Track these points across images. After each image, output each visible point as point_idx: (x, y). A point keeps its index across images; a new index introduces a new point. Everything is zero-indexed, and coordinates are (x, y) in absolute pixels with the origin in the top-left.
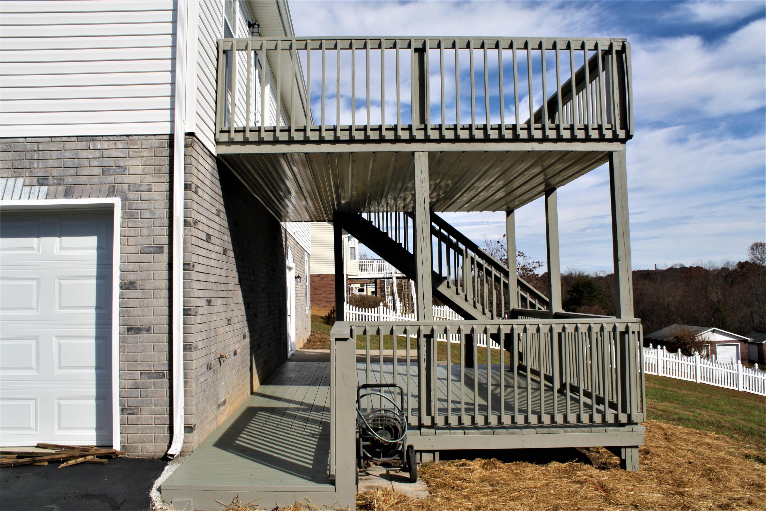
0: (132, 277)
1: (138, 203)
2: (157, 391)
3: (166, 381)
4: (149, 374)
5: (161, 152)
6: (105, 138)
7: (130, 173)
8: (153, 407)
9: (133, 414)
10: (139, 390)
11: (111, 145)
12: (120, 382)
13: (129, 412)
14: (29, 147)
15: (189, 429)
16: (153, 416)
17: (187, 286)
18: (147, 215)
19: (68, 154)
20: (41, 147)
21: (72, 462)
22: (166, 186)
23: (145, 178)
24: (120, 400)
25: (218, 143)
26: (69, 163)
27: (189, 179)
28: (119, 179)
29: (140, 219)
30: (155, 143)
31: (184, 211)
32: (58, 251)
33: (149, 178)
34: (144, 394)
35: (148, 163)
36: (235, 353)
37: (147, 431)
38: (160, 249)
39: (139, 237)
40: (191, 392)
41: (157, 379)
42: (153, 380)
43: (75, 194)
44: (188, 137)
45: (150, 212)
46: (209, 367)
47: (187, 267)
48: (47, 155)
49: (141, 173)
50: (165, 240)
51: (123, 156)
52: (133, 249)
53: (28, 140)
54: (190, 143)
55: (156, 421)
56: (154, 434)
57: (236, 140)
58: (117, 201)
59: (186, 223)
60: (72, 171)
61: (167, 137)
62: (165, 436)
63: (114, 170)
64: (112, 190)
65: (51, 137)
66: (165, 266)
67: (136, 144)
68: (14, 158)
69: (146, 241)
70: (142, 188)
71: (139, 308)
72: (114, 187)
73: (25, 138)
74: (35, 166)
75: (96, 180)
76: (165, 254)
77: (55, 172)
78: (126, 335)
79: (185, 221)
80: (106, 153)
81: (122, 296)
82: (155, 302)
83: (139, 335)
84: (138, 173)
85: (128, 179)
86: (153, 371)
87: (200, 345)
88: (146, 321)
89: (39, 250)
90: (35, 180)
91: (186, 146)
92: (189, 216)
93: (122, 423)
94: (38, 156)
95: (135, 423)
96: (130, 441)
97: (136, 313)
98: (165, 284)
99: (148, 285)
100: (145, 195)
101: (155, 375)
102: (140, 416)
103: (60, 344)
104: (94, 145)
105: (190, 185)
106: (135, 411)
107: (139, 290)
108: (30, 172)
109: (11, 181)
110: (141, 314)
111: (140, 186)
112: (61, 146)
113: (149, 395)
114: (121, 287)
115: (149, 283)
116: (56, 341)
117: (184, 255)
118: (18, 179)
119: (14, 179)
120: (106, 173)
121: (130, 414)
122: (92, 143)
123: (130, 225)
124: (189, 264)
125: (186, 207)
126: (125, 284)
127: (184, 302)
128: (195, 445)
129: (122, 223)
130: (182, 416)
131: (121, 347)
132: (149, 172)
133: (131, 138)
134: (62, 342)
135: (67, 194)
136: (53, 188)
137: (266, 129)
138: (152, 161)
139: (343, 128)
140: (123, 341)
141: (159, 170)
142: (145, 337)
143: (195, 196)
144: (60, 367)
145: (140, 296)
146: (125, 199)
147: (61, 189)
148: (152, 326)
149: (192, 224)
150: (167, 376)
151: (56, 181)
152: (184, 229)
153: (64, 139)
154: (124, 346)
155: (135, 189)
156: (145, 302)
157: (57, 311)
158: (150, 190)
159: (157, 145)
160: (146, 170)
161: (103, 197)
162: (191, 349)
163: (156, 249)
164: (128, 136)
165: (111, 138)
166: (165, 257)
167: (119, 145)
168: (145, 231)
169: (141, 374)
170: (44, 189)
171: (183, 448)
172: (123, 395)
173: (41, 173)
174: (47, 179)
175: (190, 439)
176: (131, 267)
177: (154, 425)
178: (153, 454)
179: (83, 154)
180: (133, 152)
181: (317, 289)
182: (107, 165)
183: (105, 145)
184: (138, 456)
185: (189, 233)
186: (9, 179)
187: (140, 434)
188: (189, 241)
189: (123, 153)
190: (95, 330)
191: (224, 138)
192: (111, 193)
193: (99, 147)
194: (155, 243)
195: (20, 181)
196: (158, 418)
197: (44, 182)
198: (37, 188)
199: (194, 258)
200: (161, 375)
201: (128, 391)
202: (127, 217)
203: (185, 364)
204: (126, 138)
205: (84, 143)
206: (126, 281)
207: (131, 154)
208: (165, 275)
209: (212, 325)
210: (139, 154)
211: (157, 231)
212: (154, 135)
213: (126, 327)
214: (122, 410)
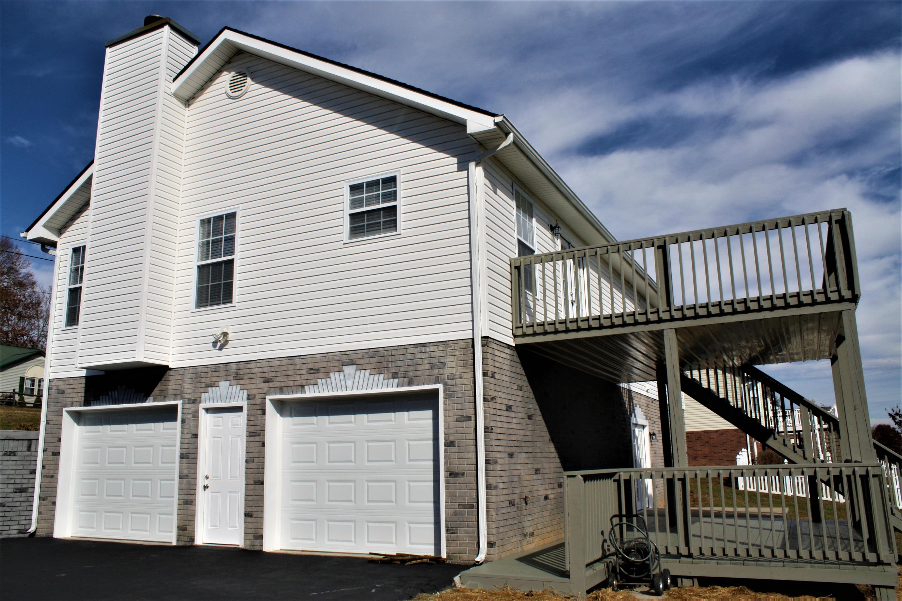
0: (452, 438)
1: (454, 387)
2: (469, 518)
3: (475, 509)
4: (464, 505)
5: (467, 351)
6: (431, 344)
7: (448, 367)
8: (467, 528)
9: (454, 533)
10: (458, 516)
11: (435, 348)
12: (446, 511)
13: (452, 532)
14: (386, 354)
15: (490, 545)
16: (467, 535)
17: (487, 443)
18: (460, 395)
19: (409, 357)
20: (393, 353)
21: (414, 562)
22: (471, 375)
23: (457, 369)
24: (446, 524)
25: (515, 336)
26: (410, 362)
27: (487, 368)
28: (441, 371)
29: (455, 398)
30: (463, 345)
31: (483, 391)
32: (407, 422)
33: (460, 370)
34: (461, 519)
35: (459, 359)
36: (546, 498)
37: (463, 546)
38: (469, 418)
39: (456, 410)
40: (492, 518)
41: (469, 508)
42: (466, 510)
43: (415, 383)
44: (484, 339)
45: (462, 393)
46: (512, 503)
47: (487, 430)
48: (397, 358)
49: (455, 366)
50: (472, 412)
51: (443, 355)
52: (452, 419)
53: (385, 349)
54: (485, 343)
55: (469, 538)
56: (467, 548)
57: (528, 333)
58: (440, 387)
59: (485, 400)
60: (412, 368)
61: (470, 340)
62: (475, 549)
63: (438, 365)
64: (437, 379)
65: (399, 346)
66: (472, 430)
67: (451, 347)
68: (378, 362)
69: (460, 413)
70: (456, 377)
71: (457, 459)
72: (438, 377)
73: (384, 347)
74: (390, 366)
75: (427, 373)
76: (472, 422)
77: (402, 369)
78: (449, 478)
79: (484, 398)
80: (433, 354)
81: (446, 451)
82: (466, 455)
83: (457, 478)
84: (453, 366)
85: (447, 371)
86: (467, 503)
87: (501, 486)
88: (462, 468)
89: (395, 421)
90: (390, 375)
91: (483, 346)
92: (487, 394)
93: (447, 539)
94: (392, 359)
95: (455, 539)
96: (452, 552)
97: (455, 463)
98: (473, 442)
99: (463, 443)
100: (458, 381)
101: (468, 506)
102: (458, 535)
103: (409, 485)
104: (425, 349)
105: (487, 373)
106: (455, 531)
107: (456, 447)
108: (388, 370)
109: (376, 377)
110: (458, 464)
111: (455, 375)
112: (405, 351)
113: (465, 520)
114: (445, 445)
115: (463, 442)
116: (407, 483)
117: (485, 422)
118: (380, 375)
119: (378, 375)
120: (433, 368)
121: (452, 533)
122: (423, 348)
123: (450, 402)
124: (488, 428)
125: (484, 388)
126: (447, 443)
127: (486, 455)
128: (495, 557)
129: (444, 401)
130: (485, 535)
131: (446, 486)
132: (460, 366)
133: (448, 343)
134: (411, 484)
135: (410, 384)
136: (401, 380)
137: (549, 323)
138: (461, 358)
139: (605, 317)
140: (447, 482)
141: (466, 363)
142: (461, 479)
143: (492, 380)
144: (410, 501)
145: (457, 451)
146: (445, 385)
147: (406, 380)
148: (466, 472)
149: (490, 400)
150: (476, 507)
151: (403, 375)
152: (484, 404)
153: (407, 347)
154: (448, 486)
155: (452, 378)
156: (461, 455)
157: (407, 463)
158: (461, 378)
159: (464, 346)
160: (458, 364)
161: (432, 384)
162: (491, 487)
163: (466, 418)
164: (446, 341)
165: (435, 344)
166: (473, 423)
167: (441, 349)
168: (459, 406)
169: (459, 505)
170: (396, 380)
171: (486, 558)
172: (448, 519)
173: (393, 370)
174: (397, 374)
175: (492, 552)
176: (451, 431)
177: (467, 541)
178: (467, 561)
179: (418, 356)
180: (450, 352)
181: (716, 446)
182: (434, 362)
183: (432, 349)
184: (457, 563)
185: (487, 406)
186: (376, 375)
187: (459, 547)
188: (488, 412)
189: (443, 353)
190: (432, 475)
191: (519, 332)
192: (437, 381)
193: (428, 350)
194: (466, 414)
195: (382, 376)
196: (470, 536)
197: (396, 376)
198: (391, 380)
199: (492, 424)
200: (471, 506)
201: (451, 517)
202: (447, 397)
203: (487, 498)
204: (445, 343)
205: (419, 349)
206: (448, 441)
207: (448, 354)
208: (473, 436)
209: (516, 473)
210: (453, 354)
211: (467, 406)
212: (462, 340)
213: (449, 472)
214: (447, 530)
